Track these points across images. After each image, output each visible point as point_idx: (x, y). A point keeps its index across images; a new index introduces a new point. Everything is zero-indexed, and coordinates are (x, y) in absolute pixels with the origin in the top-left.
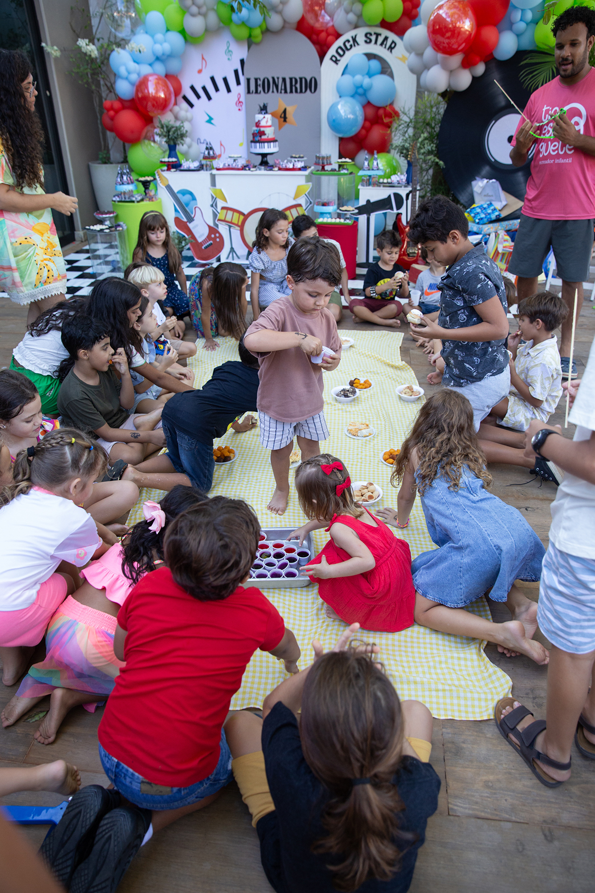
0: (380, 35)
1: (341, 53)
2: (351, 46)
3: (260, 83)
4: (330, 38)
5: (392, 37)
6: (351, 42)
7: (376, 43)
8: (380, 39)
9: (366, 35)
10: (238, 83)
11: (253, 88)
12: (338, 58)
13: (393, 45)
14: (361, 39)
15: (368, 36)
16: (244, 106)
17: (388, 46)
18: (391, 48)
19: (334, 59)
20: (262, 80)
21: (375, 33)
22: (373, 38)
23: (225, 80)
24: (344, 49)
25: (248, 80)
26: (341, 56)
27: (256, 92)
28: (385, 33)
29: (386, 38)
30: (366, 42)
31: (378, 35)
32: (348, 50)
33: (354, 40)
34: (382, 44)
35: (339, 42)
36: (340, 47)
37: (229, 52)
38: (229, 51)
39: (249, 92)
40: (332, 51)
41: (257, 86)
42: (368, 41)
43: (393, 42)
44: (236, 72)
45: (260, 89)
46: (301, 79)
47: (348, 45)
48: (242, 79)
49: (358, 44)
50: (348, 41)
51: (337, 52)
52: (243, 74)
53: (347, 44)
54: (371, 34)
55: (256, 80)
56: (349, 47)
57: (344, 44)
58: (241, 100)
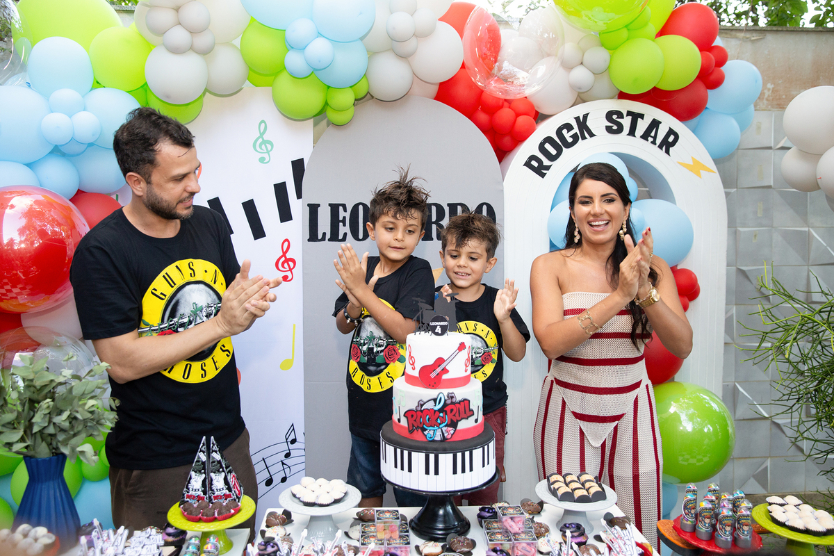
0: (642, 116)
1: (553, 152)
2: (575, 137)
3: (342, 214)
4: (522, 120)
5: (668, 121)
6: (576, 130)
7: (632, 132)
8: (642, 126)
9: (609, 116)
10: (285, 215)
11: (324, 225)
12: (546, 162)
13: (671, 139)
14: (597, 123)
15: (615, 117)
16: (298, 271)
17: (658, 141)
18: (667, 145)
19: (535, 164)
20: (349, 209)
21: (629, 113)
22: (626, 122)
23: (250, 208)
24: (557, 144)
25: (314, 209)
26: (553, 158)
27: (334, 237)
28: (651, 112)
29: (655, 124)
30: (609, 129)
31: (636, 117)
32: (569, 145)
33: (582, 123)
34: (645, 136)
35: (547, 129)
36: (549, 140)
37: (263, 143)
38: (265, 142)
39: (313, 236)
40: (530, 147)
41: (335, 222)
42: (616, 129)
43: (671, 132)
44: (280, 189)
45: (344, 229)
46: (453, 207)
47: (568, 135)
48: (298, 207)
49: (592, 135)
50: (568, 127)
51: (542, 148)
52: (299, 196)
53: (565, 131)
54: (620, 115)
55: (335, 208)
56: (570, 140)
57: (559, 132)
58: (288, 256)
